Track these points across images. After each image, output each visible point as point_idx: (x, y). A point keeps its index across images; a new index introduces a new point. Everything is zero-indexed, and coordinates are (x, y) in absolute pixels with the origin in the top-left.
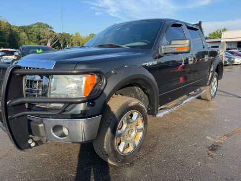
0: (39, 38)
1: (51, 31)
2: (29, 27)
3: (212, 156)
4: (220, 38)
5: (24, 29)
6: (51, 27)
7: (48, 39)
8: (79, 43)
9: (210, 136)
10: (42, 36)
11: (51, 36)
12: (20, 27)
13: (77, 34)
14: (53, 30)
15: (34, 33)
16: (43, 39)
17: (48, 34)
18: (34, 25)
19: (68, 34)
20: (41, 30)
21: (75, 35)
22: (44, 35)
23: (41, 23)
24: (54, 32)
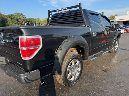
0: (18, 21)
1: (24, 17)
2: (12, 15)
3: (104, 74)
4: (114, 19)
5: (9, 16)
6: (24, 15)
7: (23, 21)
8: (40, 23)
9: (104, 66)
10: (19, 20)
11: (24, 20)
12: (7, 16)
13: (38, 19)
14: (25, 17)
15: (15, 18)
16: (20, 21)
17: (23, 19)
18: (15, 14)
19: (34, 19)
20: (19, 17)
21: (37, 19)
22: (21, 19)
23: (18, 13)
24: (26, 18)
